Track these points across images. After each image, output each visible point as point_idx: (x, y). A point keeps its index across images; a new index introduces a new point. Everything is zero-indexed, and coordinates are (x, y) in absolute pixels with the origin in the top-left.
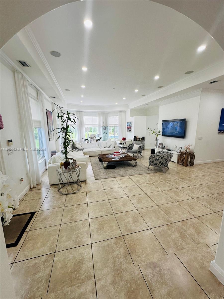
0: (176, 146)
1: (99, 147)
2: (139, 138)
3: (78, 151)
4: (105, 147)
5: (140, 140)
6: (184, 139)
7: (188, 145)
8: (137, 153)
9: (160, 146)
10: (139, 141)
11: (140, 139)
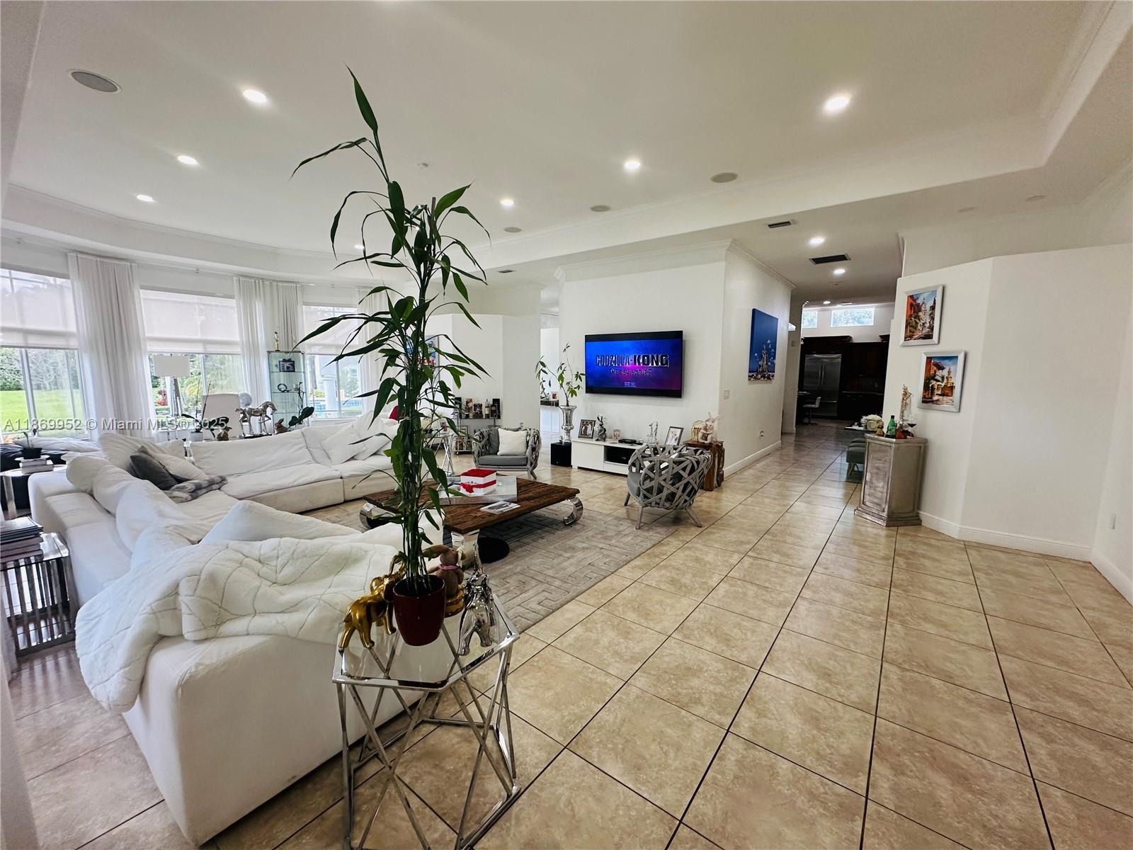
0: (654, 427)
1: (313, 459)
2: (481, 406)
3: (194, 498)
4: (353, 458)
5: (486, 411)
6: (679, 399)
7: (708, 418)
8: (528, 466)
9: (586, 428)
10: (479, 416)
11: (483, 407)
